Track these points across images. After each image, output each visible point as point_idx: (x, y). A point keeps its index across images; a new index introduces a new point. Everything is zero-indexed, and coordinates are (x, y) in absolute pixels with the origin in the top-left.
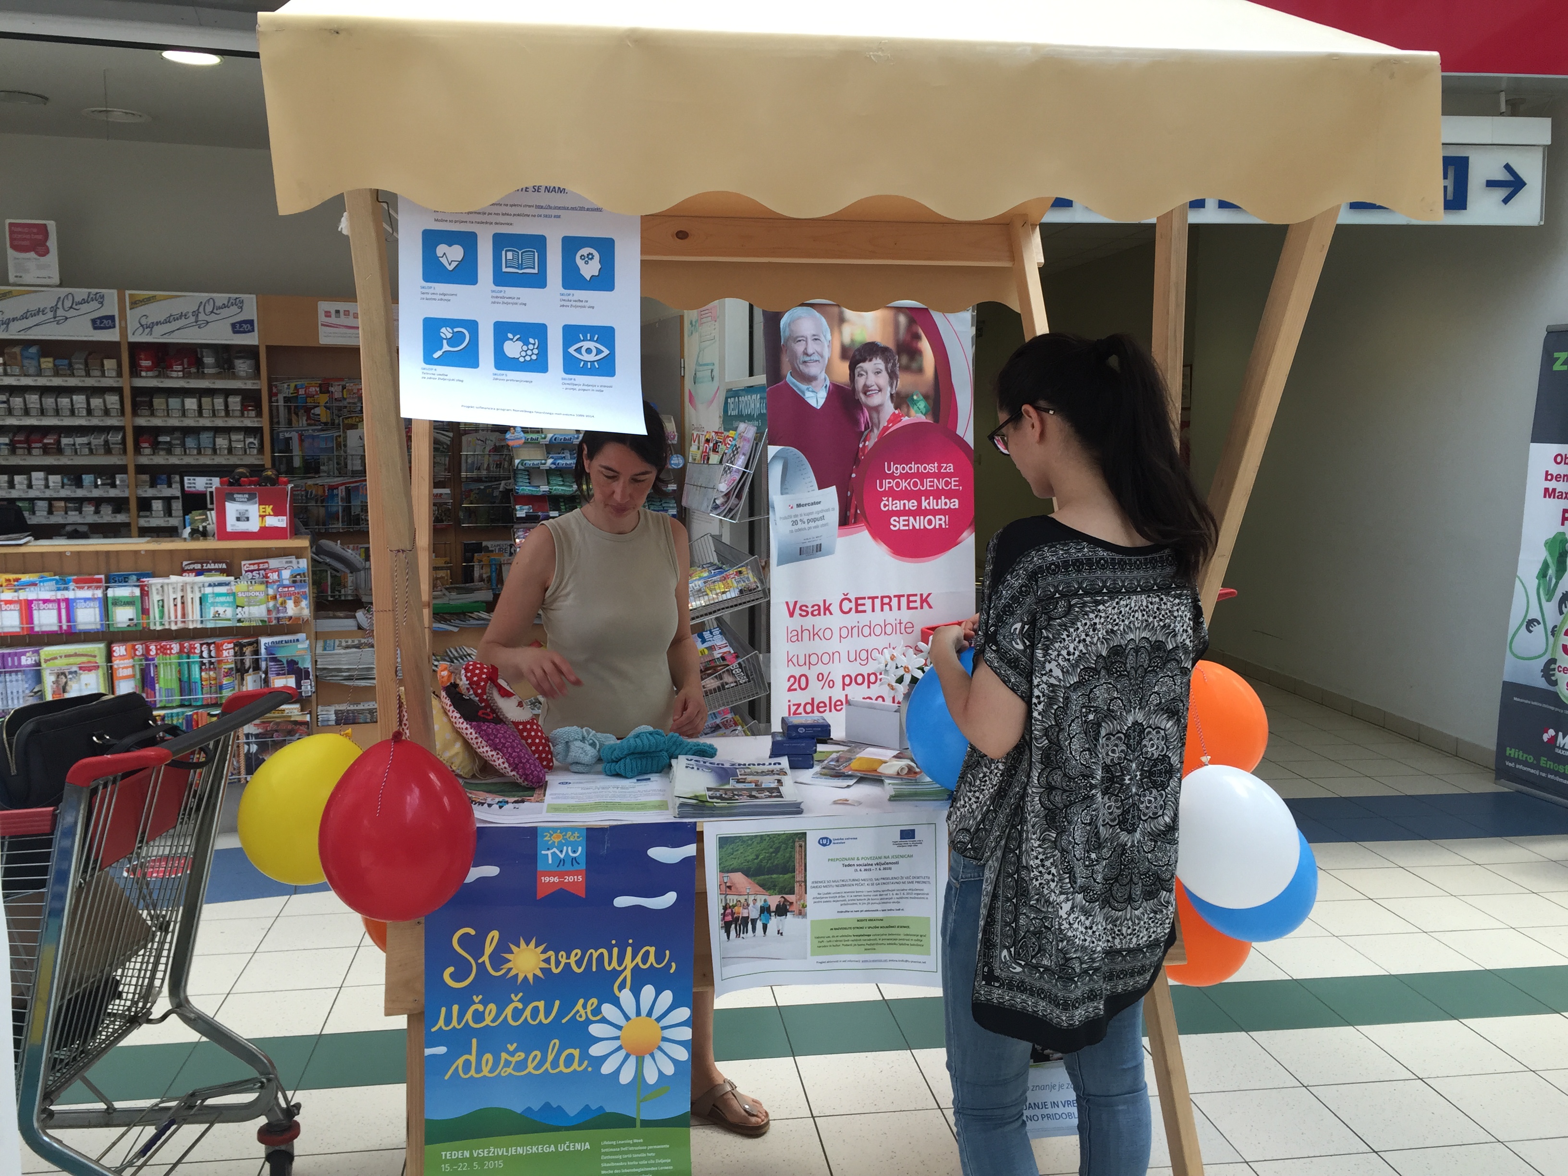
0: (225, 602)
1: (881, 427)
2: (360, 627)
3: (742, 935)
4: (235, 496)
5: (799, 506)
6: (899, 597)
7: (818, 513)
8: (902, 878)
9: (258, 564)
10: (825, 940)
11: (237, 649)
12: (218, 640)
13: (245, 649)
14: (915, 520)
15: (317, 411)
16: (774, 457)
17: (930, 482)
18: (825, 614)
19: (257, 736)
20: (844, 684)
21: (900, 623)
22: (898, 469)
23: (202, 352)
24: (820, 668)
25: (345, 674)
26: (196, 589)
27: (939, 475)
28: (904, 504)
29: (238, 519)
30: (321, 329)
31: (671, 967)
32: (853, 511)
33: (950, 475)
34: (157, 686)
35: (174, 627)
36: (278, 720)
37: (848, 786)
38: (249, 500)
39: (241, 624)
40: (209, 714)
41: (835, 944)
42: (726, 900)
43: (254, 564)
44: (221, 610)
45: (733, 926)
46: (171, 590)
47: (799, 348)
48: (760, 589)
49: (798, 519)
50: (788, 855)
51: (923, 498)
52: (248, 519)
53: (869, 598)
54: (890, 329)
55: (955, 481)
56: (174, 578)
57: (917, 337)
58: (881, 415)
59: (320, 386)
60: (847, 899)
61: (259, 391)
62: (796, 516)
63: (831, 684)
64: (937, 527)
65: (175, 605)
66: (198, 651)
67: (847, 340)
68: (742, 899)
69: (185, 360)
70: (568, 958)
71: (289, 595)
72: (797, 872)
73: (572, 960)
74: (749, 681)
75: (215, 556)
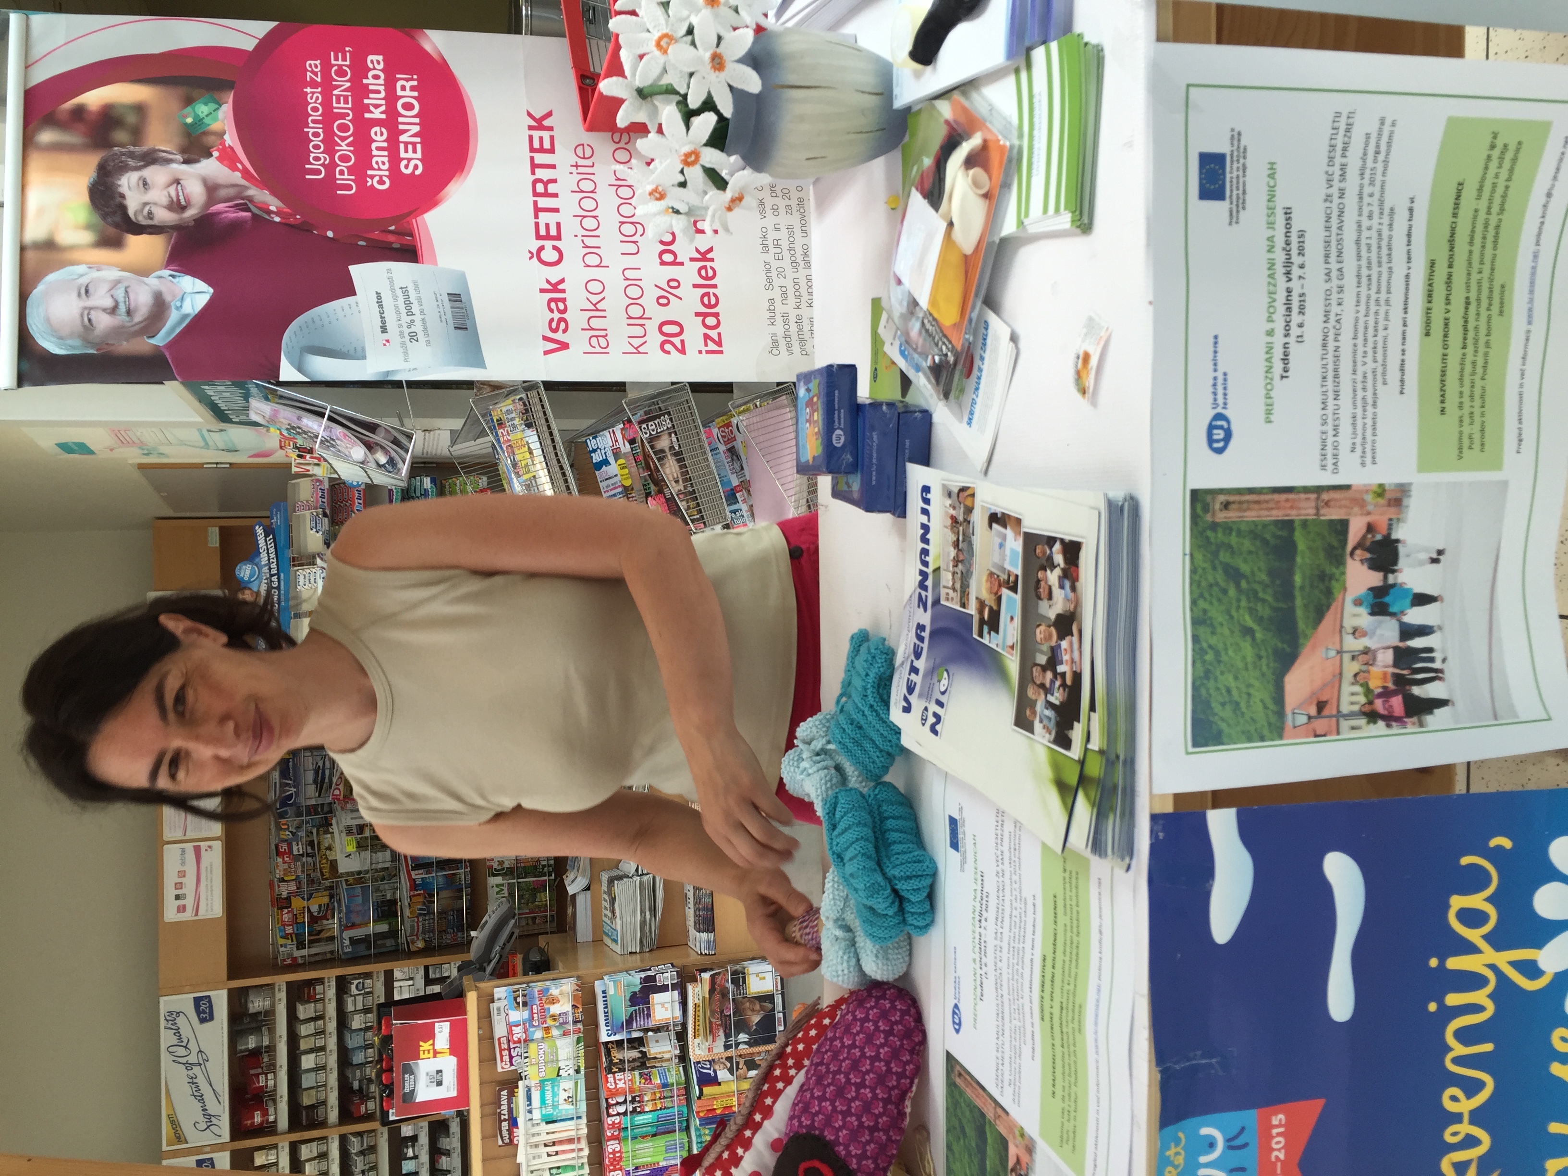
0: (553, 1092)
1: (243, 182)
2: (588, 888)
3: (1437, 665)
4: (407, 1090)
5: (384, 330)
6: (534, 166)
7: (395, 297)
8: (1328, 198)
9: (501, 1050)
10: (1466, 429)
11: (615, 1070)
12: (603, 1095)
13: (616, 1061)
14: (405, 131)
15: (314, 908)
16: (300, 370)
17: (338, 102)
18: (563, 291)
19: (727, 1036)
20: (674, 263)
21: (577, 166)
22: (317, 158)
23: (241, 1051)
24: (649, 301)
25: (648, 917)
26: (536, 1130)
27: (327, 87)
28: (378, 149)
29: (439, 1084)
30: (203, 914)
31: (1499, 848)
32: (391, 238)
33: (326, 67)
34: (663, 1164)
35: (586, 1152)
36: (708, 1013)
37: (1014, 338)
38: (412, 1073)
39: (582, 1069)
40: (699, 1098)
41: (1477, 402)
42: (1351, 715)
43: (502, 1056)
44: (563, 1095)
45: (1416, 690)
46: (537, 1161)
47: (103, 322)
48: (523, 396)
49: (407, 331)
50: (1247, 544)
51: (367, 115)
52: (439, 1072)
53: (536, 217)
54: (65, 159)
55: (336, 59)
56: (521, 1158)
57: (79, 112)
58: (221, 181)
59: (281, 908)
60: (1371, 365)
61: (289, 984)
62: (401, 334)
63: (674, 284)
64: (416, 94)
65: (557, 1153)
66: (617, 1119)
67: (86, 237)
68: (1351, 668)
69: (252, 1072)
70: (1457, 1118)
71: (543, 1011)
72: (1293, 515)
73: (1465, 1106)
74: (669, 414)
75: (491, 1105)
